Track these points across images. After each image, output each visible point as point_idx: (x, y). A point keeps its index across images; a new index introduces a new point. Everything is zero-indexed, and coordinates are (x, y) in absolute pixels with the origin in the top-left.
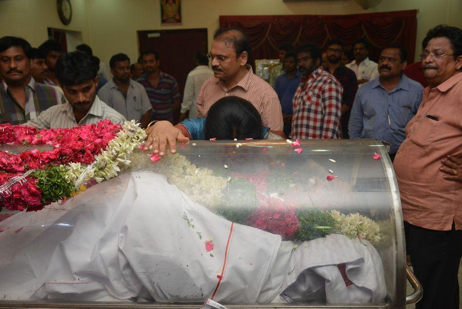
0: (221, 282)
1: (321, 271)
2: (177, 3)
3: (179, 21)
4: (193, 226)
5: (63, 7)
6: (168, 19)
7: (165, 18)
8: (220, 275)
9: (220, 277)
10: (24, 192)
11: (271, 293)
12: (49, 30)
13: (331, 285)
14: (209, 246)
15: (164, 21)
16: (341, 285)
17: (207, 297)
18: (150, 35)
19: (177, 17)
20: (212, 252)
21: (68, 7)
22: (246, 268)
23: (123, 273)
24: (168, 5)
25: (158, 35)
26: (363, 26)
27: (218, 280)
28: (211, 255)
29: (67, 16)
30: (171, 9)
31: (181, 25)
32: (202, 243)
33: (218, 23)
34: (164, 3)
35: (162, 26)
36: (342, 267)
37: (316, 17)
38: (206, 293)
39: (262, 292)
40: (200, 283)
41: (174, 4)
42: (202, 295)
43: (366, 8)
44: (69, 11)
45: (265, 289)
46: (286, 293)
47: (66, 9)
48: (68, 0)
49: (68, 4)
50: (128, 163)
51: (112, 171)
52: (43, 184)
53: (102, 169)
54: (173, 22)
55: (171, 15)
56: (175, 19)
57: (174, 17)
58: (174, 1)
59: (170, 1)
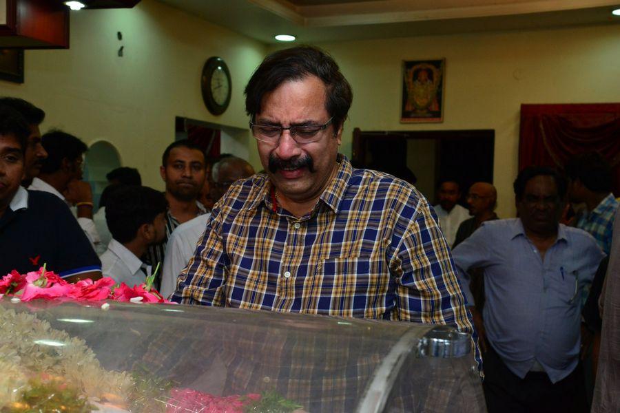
2: (435, 79)
3: (437, 115)
5: (214, 83)
6: (414, 111)
7: (409, 108)
12: (180, 122)
15: (406, 115)
19: (434, 108)
21: (225, 83)
24: (417, 83)
29: (220, 97)
30: (422, 93)
31: (441, 122)
33: (518, 122)
34: (411, 80)
35: (401, 123)
41: (429, 81)
44: (225, 90)
47: (220, 86)
48: (226, 70)
49: (224, 77)
54: (425, 117)
55: (421, 102)
56: (430, 111)
57: (427, 108)
58: (430, 76)
59: (423, 76)
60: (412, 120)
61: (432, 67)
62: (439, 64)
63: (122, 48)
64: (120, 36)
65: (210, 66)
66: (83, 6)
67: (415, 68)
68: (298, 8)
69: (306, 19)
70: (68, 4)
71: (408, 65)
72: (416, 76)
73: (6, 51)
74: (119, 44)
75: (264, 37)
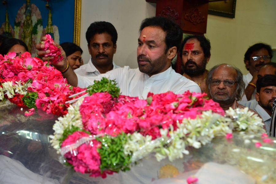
10: (87, 154)
50: (197, 145)
51: (175, 151)
52: (103, 149)
53: (166, 146)
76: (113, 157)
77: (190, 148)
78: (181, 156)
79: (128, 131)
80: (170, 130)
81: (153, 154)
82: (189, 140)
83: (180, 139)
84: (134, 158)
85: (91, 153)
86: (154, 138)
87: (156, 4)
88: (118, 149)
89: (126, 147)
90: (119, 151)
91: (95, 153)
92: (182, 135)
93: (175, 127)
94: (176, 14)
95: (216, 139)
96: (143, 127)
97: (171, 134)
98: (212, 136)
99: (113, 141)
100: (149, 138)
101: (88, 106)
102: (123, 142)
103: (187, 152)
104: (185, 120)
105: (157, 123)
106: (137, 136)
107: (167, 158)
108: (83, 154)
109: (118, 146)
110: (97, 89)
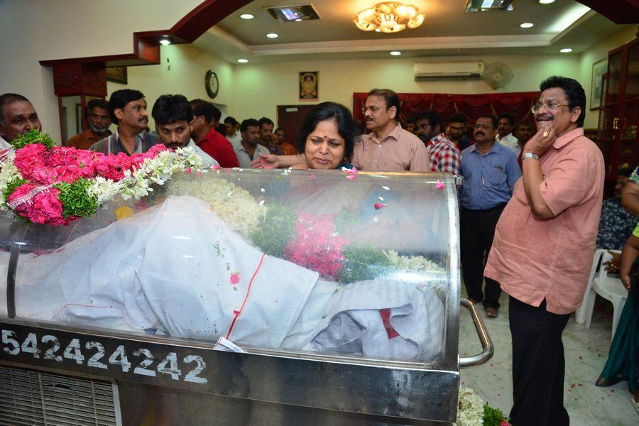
0: (238, 318)
1: (356, 315)
2: (314, 80)
3: (316, 97)
4: (223, 256)
5: (211, 82)
6: (305, 95)
7: (303, 94)
8: (238, 310)
9: (237, 313)
11: (301, 339)
13: (367, 333)
14: (235, 279)
15: (301, 97)
16: (382, 334)
17: (222, 335)
18: (288, 110)
19: (314, 94)
20: (236, 285)
21: (216, 83)
22: (270, 305)
23: (138, 299)
24: (306, 82)
25: (296, 110)
26: (492, 105)
27: (234, 315)
28: (235, 289)
29: (213, 90)
30: (309, 86)
31: (318, 100)
32: (228, 274)
33: (352, 100)
34: (303, 81)
36: (385, 313)
37: (445, 96)
38: (220, 330)
39: (287, 337)
40: (214, 317)
41: (311, 82)
42: (216, 332)
43: (495, 89)
44: (216, 86)
45: (293, 332)
46: (317, 339)
47: (213, 84)
48: (216, 76)
49: (215, 80)
50: (161, 182)
51: (141, 190)
52: (64, 196)
53: (130, 186)
54: (309, 98)
55: (309, 92)
56: (312, 95)
57: (311, 94)
58: (312, 79)
59: (309, 79)
60: (303, 100)
61: (313, 75)
62: (315, 73)
63: (169, 67)
64: (168, 60)
65: (209, 74)
66: (169, 43)
67: (305, 75)
68: (250, 47)
69: (254, 52)
70: (162, 42)
71: (302, 74)
72: (305, 79)
73: (120, 68)
74: (168, 64)
75: (232, 61)
76: (77, 201)
77: (153, 185)
78: (147, 194)
79: (86, 176)
80: (132, 171)
81: (118, 196)
82: (152, 178)
83: (144, 178)
84: (99, 202)
85: (50, 201)
86: (116, 181)
87: (52, 68)
88: (81, 194)
89: (89, 191)
90: (83, 195)
91: (54, 200)
92: (145, 174)
93: (138, 168)
94: (75, 77)
95: (176, 175)
96: (101, 170)
97: (135, 174)
98: (171, 173)
99: (73, 186)
100: (111, 181)
101: (24, 158)
102: (85, 187)
103: (151, 190)
104: (146, 160)
105: (116, 166)
106: (100, 179)
107: (133, 196)
108: (41, 203)
109: (81, 191)
110: (27, 142)
